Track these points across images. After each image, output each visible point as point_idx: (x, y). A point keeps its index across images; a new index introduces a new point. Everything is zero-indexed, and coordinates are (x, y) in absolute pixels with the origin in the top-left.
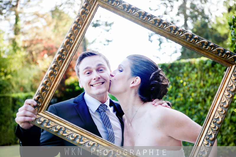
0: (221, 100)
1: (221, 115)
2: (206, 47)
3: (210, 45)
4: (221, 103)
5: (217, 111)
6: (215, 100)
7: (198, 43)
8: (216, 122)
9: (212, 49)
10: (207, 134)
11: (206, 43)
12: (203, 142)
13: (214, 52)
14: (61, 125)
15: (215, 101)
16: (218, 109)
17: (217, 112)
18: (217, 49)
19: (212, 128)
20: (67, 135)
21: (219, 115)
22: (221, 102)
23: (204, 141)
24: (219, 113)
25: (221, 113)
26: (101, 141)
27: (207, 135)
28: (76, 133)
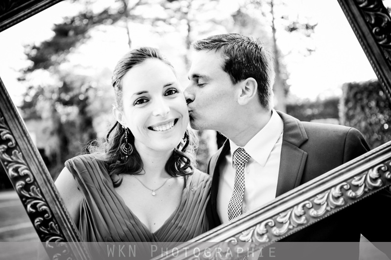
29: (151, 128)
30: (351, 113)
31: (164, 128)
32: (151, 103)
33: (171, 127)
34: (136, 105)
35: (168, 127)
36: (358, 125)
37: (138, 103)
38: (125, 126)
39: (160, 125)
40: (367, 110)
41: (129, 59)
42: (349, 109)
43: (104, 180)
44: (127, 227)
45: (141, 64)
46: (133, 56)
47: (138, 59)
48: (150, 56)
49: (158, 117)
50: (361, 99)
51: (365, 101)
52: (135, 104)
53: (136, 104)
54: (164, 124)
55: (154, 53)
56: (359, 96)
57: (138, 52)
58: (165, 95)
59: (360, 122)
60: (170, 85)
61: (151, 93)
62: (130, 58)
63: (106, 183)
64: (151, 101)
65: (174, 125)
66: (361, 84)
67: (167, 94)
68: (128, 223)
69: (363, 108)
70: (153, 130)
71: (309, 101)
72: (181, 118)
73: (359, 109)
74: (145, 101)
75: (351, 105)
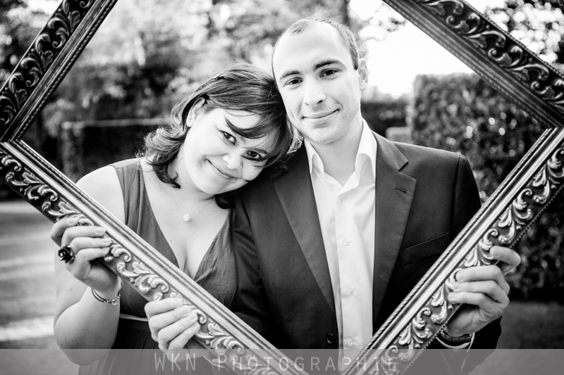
0: (497, 219)
1: (483, 260)
2: (498, 55)
3: (512, 51)
4: (495, 228)
5: (476, 246)
6: (481, 215)
7: (478, 36)
9: (515, 63)
10: (429, 302)
11: (500, 43)
12: (411, 320)
13: (517, 74)
14: (50, 187)
16: (480, 243)
17: (475, 250)
18: (528, 66)
20: (61, 214)
21: (479, 259)
22: (494, 225)
23: (416, 320)
24: (479, 254)
25: (485, 256)
26: (143, 251)
27: (427, 305)
28: (82, 215)
30: (422, 118)
36: (430, 137)
42: (420, 113)
50: (437, 101)
51: (443, 103)
56: (435, 96)
59: (433, 133)
66: (440, 78)
69: (439, 114)
71: (390, 98)
73: (433, 115)
75: (422, 107)
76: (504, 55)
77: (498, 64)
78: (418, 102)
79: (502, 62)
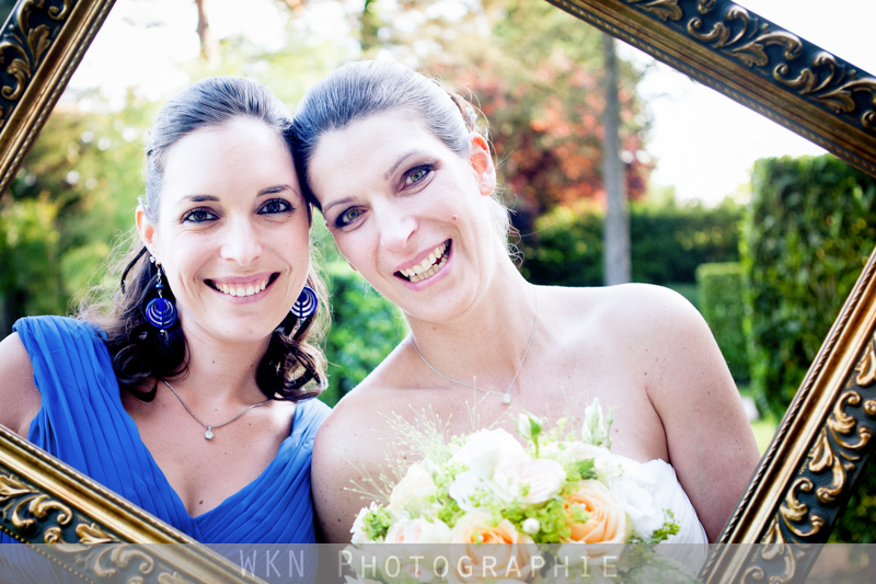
0: (851, 370)
1: (843, 454)
3: (816, 61)
4: (852, 388)
5: (824, 430)
7: (748, 45)
8: (812, 492)
9: (824, 84)
11: (791, 51)
13: (831, 102)
15: (815, 378)
16: (830, 423)
17: (823, 439)
18: (848, 84)
19: (788, 524)
21: (835, 452)
22: (848, 385)
24: (832, 444)
25: (845, 444)
29: (210, 283)
30: (771, 244)
31: (240, 292)
32: (222, 224)
33: (257, 291)
34: (187, 223)
35: (251, 290)
37: (192, 218)
38: (158, 258)
39: (233, 282)
40: (815, 239)
41: (191, 107)
42: (767, 234)
43: (99, 376)
44: (135, 488)
45: (218, 127)
46: (204, 101)
47: (213, 112)
48: (242, 109)
49: (231, 263)
52: (184, 218)
53: (187, 219)
54: (243, 282)
55: (255, 102)
56: (794, 199)
57: (216, 92)
58: (260, 212)
60: (276, 191)
61: (224, 203)
62: (194, 104)
63: (104, 384)
64: (222, 220)
65: (267, 286)
67: (265, 210)
68: (139, 480)
69: (803, 233)
70: (215, 288)
72: (287, 274)
73: (792, 236)
74: (209, 216)
75: (770, 222)
76: (802, 72)
77: (794, 90)
78: (762, 212)
79: (802, 86)
